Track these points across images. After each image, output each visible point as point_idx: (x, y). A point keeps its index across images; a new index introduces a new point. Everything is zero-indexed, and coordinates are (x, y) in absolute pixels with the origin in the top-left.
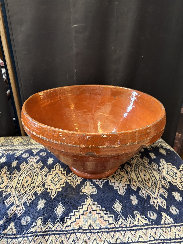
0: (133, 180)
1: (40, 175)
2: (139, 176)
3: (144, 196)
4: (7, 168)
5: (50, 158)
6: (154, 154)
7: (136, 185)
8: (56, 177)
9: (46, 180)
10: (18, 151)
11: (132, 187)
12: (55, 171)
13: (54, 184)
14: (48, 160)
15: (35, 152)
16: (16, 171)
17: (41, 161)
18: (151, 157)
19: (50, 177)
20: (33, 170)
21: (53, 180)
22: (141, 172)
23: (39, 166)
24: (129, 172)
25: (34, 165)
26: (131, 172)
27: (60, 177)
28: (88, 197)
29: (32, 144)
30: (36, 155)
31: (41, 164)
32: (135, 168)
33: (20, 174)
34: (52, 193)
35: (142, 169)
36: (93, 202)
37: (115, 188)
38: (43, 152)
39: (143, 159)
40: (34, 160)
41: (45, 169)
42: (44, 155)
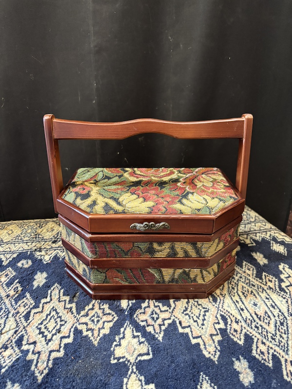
0: (231, 317)
1: (13, 315)
2: (243, 307)
3: (265, 360)
5: (39, 273)
6: (262, 256)
7: (241, 330)
8: (50, 319)
9: (27, 329)
11: (232, 337)
12: (49, 302)
13: (46, 336)
14: (36, 277)
15: (7, 260)
18: (258, 261)
19: (36, 320)
21: (42, 326)
22: (245, 296)
24: (218, 299)
26: (222, 298)
27: (60, 317)
28: (130, 370)
29: (1, 244)
30: (7, 266)
32: (229, 288)
34: (39, 364)
35: (247, 290)
36: (144, 383)
37: (194, 341)
38: (25, 259)
39: (242, 267)
41: (27, 299)
42: (26, 266)
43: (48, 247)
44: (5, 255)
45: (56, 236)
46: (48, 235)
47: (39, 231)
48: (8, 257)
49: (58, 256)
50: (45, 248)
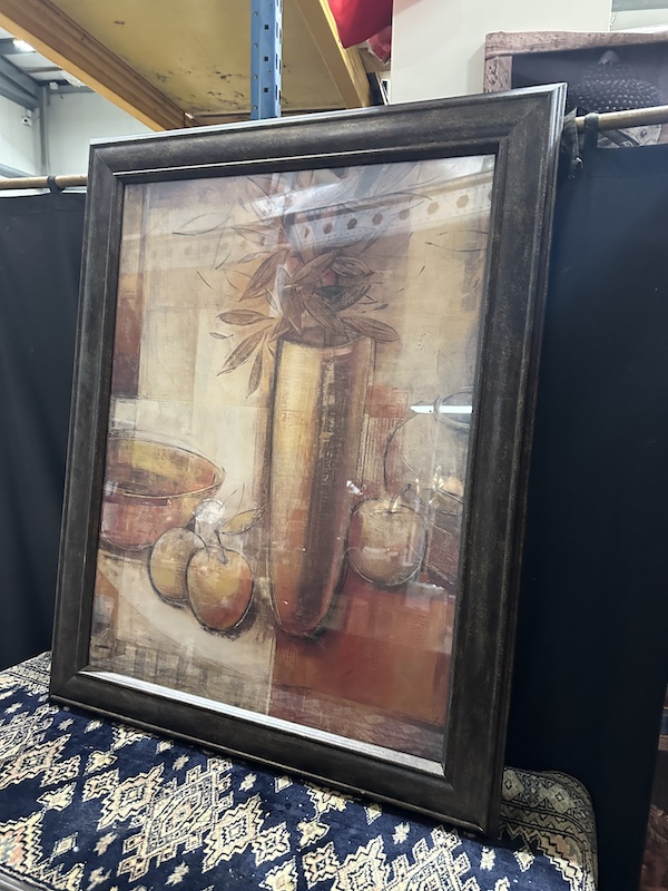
1: (212, 808)
4: (163, 768)
5: (251, 775)
8: (237, 826)
9: (217, 826)
12: (244, 809)
13: (226, 839)
14: (246, 778)
16: (176, 783)
17: (230, 775)
18: (482, 861)
19: (227, 820)
20: (205, 791)
21: (228, 829)
23: (221, 787)
25: (214, 780)
26: (399, 880)
27: (245, 828)
31: (227, 782)
32: (417, 873)
33: (179, 791)
34: (210, 860)
39: (454, 859)
40: (220, 768)
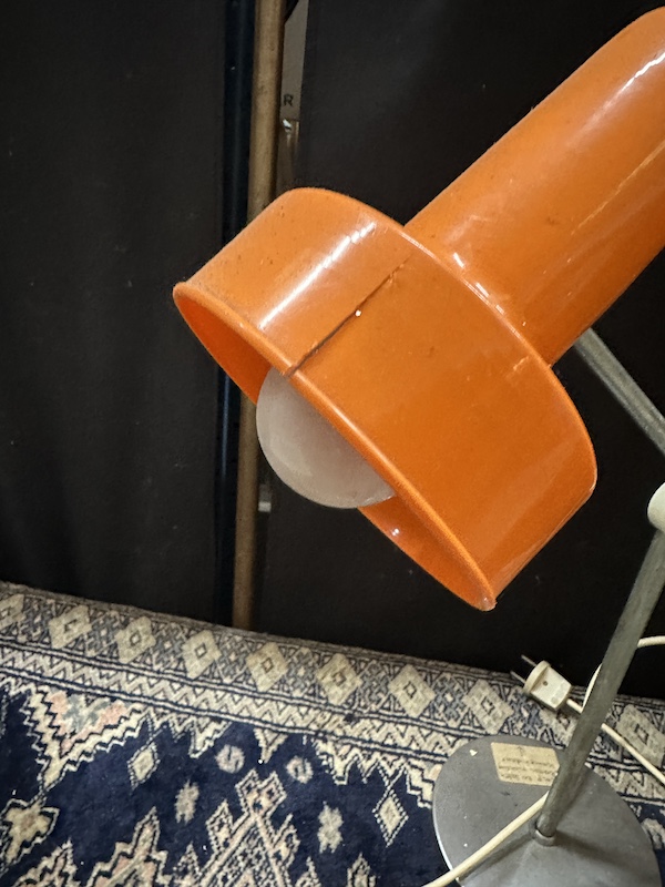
4: (157, 822)
5: (327, 808)
10: (201, 720)
14: (322, 818)
15: (269, 745)
16: (195, 857)
17: (289, 817)
20: (257, 868)
23: (284, 852)
25: (263, 833)
29: (255, 695)
30: (270, 767)
31: (291, 835)
33: (209, 876)
38: (299, 755)
40: (265, 802)
41: (310, 876)
42: (303, 779)
43: (339, 733)
44: (266, 731)
45: (350, 701)
46: (337, 695)
47: (319, 676)
48: (270, 740)
49: (359, 766)
50: (332, 733)
